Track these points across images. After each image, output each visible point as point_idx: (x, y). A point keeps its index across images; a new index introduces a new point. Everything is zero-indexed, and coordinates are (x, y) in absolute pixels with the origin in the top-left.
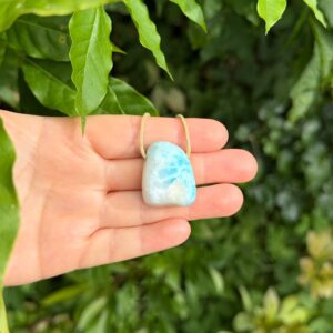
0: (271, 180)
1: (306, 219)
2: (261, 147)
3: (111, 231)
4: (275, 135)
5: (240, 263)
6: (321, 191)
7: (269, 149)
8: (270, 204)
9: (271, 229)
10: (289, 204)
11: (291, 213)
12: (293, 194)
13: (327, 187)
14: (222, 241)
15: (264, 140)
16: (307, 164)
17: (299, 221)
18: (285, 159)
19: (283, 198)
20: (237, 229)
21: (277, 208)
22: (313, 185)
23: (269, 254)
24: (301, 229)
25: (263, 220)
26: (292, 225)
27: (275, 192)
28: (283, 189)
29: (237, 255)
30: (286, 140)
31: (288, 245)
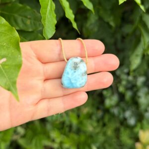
0: (122, 104)
1: (139, 125)
2: (117, 88)
4: (124, 83)
5: (106, 145)
6: (146, 111)
7: (121, 89)
8: (121, 116)
9: (122, 129)
10: (131, 117)
11: (132, 121)
12: (133, 112)
14: (98, 134)
15: (118, 85)
16: (139, 97)
17: (135, 126)
18: (129, 95)
19: (128, 114)
20: (105, 128)
21: (125, 119)
22: (143, 107)
23: (121, 141)
24: (136, 130)
25: (118, 125)
26: (132, 128)
27: (124, 111)
28: (128, 109)
29: (105, 142)
30: (129, 86)
31: (131, 138)
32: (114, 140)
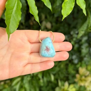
1: (80, 64)
3: (31, 64)
4: (74, 39)
5: (60, 73)
9: (70, 65)
10: (75, 59)
11: (76, 61)
12: (77, 56)
13: (87, 56)
17: (78, 64)
19: (74, 57)
21: (72, 60)
22: (83, 55)
23: (68, 72)
24: (78, 66)
25: (68, 62)
26: (76, 65)
27: (72, 55)
28: (74, 55)
29: (59, 71)
30: (77, 41)
31: (74, 70)
32: (65, 70)
